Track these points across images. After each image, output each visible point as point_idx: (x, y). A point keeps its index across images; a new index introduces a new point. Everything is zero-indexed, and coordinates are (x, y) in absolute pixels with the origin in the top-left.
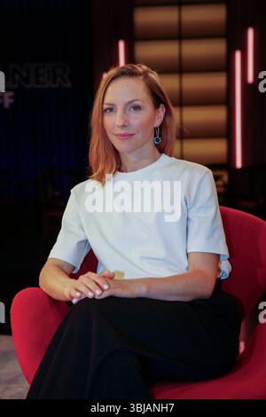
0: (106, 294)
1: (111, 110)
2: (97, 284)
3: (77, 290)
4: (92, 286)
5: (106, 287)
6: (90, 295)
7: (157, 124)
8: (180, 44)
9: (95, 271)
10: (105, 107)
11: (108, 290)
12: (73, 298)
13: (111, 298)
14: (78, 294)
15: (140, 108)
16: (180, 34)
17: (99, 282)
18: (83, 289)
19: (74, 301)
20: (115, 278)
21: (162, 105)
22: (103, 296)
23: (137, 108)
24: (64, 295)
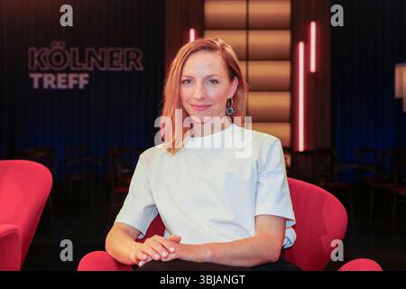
0: (172, 257)
1: (189, 81)
2: (164, 247)
3: (144, 253)
4: (158, 248)
5: (172, 249)
6: (157, 257)
7: (231, 96)
8: (247, 34)
9: (162, 234)
10: (184, 78)
11: (174, 252)
12: (139, 260)
13: (177, 260)
14: (145, 256)
15: (217, 82)
16: (248, 25)
17: (165, 245)
18: (149, 251)
19: (141, 264)
20: (181, 242)
21: (236, 78)
22: (169, 259)
23: (214, 82)
24: (129, 259)
